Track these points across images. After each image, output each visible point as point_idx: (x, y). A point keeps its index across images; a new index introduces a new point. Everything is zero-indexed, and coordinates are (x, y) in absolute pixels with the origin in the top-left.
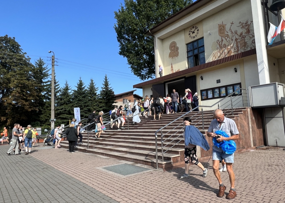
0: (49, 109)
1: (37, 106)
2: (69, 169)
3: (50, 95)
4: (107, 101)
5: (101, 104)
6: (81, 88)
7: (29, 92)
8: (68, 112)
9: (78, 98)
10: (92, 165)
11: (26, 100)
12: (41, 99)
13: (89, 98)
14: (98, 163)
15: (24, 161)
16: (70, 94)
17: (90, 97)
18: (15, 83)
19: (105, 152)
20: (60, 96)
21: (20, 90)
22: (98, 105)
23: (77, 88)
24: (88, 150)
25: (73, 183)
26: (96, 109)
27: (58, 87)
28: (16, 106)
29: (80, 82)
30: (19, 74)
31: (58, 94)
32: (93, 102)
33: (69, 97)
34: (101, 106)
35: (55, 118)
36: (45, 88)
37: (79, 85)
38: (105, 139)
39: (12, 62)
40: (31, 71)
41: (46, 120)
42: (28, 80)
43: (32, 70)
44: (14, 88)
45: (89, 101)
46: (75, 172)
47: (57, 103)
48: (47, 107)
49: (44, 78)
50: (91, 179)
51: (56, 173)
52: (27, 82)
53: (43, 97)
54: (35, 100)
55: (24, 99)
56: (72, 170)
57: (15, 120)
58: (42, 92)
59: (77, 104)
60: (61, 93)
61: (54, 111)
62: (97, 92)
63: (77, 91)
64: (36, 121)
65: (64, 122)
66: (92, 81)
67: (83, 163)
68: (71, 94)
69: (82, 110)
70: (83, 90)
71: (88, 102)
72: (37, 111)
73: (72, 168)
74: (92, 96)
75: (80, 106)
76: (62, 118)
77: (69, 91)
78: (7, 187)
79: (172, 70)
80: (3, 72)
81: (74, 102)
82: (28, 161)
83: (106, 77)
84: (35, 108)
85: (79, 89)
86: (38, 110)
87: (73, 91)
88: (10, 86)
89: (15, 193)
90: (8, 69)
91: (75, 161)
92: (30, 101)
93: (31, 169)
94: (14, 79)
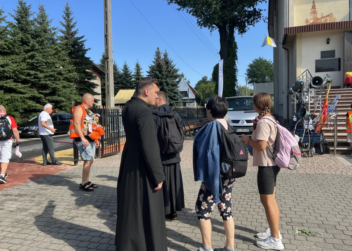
79: (315, 12)
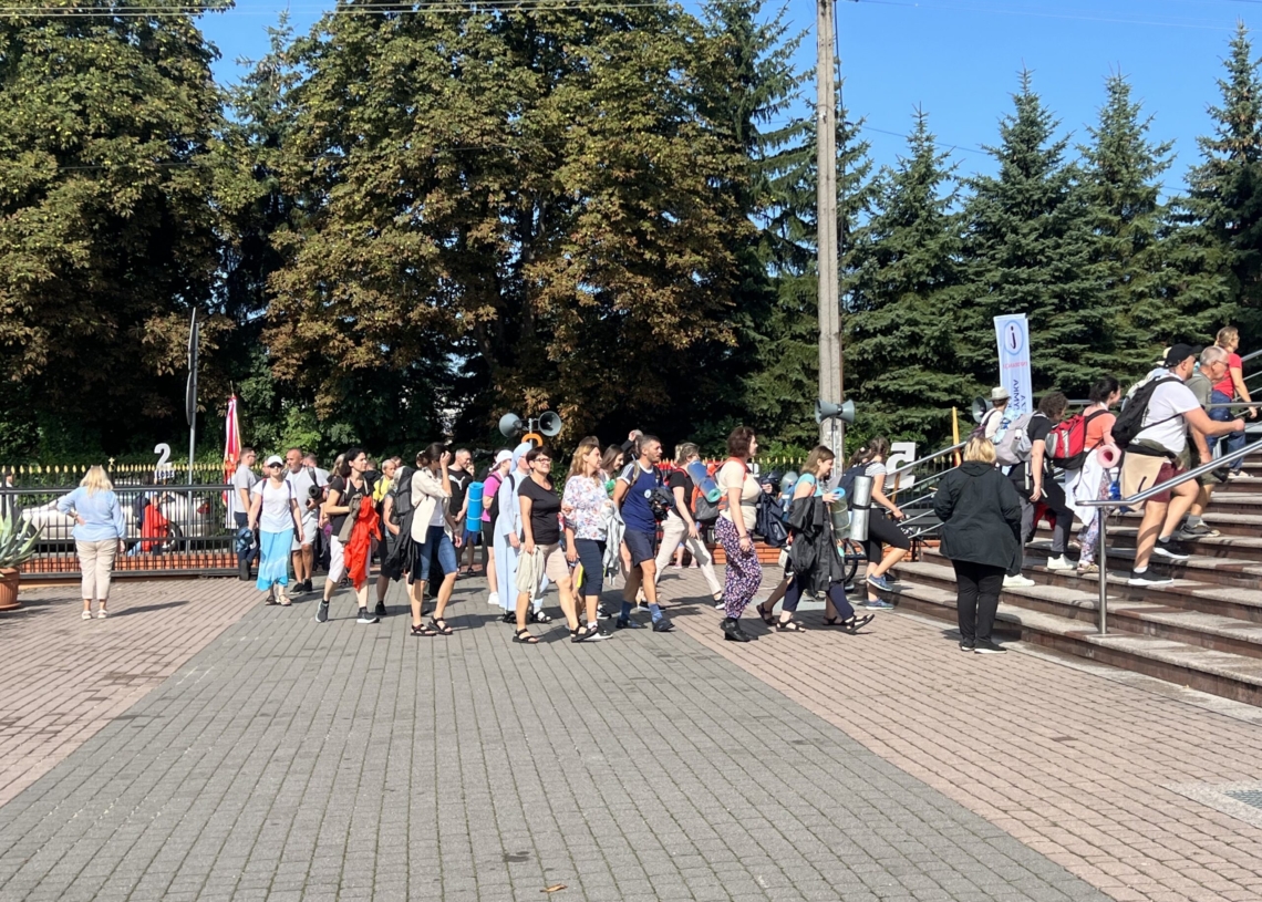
0: (800, 329)
1: (727, 313)
2: (972, 771)
3: (811, 231)
4: (1243, 254)
5: (1197, 277)
6: (1029, 156)
7: (671, 219)
8: (935, 350)
9: (1010, 237)
10: (1141, 761)
11: (662, 275)
12: (751, 259)
13: (1098, 232)
14: (1189, 748)
15: (675, 679)
16: (947, 212)
17: (1104, 225)
18: (588, 158)
19: (1246, 670)
20: (872, 231)
21: (621, 206)
22: (1173, 292)
23: (1002, 157)
24: (1103, 640)
25: (1013, 872)
26: (1157, 322)
27: (860, 162)
28: (602, 315)
29: (1022, 111)
30: (606, 95)
31: (862, 220)
32: (1126, 264)
33: (943, 237)
34: (1197, 295)
35: (845, 400)
36: (774, 177)
37: (1012, 133)
38: (1246, 569)
39: (564, 11)
40: (681, 63)
41: (787, 406)
42: (665, 128)
43: (689, 57)
44: (585, 194)
45: (1095, 257)
46: (1016, 794)
47: (853, 286)
48: (791, 315)
49: (764, 106)
50: (1145, 864)
51: (882, 782)
52: (659, 150)
53: (764, 248)
54: (711, 269)
55: (642, 268)
56: (995, 782)
57: (600, 410)
58: (752, 212)
59: (996, 286)
60: (881, 213)
61: (836, 345)
62: (1159, 186)
63: (996, 185)
64: (724, 419)
65: (904, 428)
66: (1118, 91)
67: (1069, 738)
68: (957, 208)
69: (1043, 336)
70: (1048, 176)
71: (1087, 272)
72: (727, 348)
73: (996, 768)
74: (1117, 219)
75: (1023, 300)
76: (890, 394)
77: (942, 190)
78: (594, 830)
80: (520, 94)
81: (979, 274)
82: (695, 683)
83: (1240, 52)
84: (716, 326)
85: (1015, 170)
86: (732, 342)
87: (966, 191)
88: (559, 184)
89: (648, 877)
90: (546, 64)
91: (1007, 717)
92: (683, 276)
93: (719, 736)
94: (583, 131)
